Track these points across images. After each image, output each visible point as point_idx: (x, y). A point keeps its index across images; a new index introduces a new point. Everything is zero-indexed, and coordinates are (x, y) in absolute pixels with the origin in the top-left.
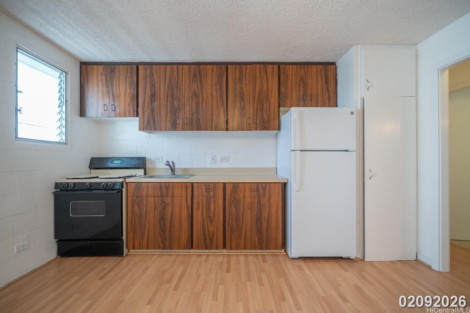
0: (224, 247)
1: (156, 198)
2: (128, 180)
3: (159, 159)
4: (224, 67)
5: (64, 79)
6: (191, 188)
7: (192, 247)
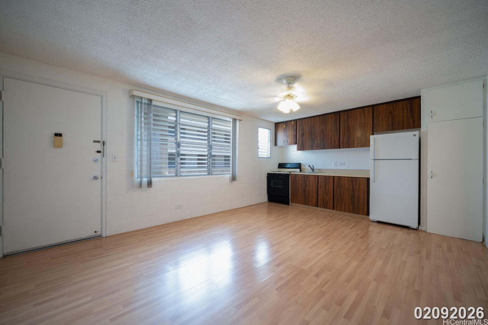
0: (333, 209)
1: (302, 182)
2: (291, 173)
3: (307, 164)
4: (338, 114)
5: (270, 132)
7: (318, 206)
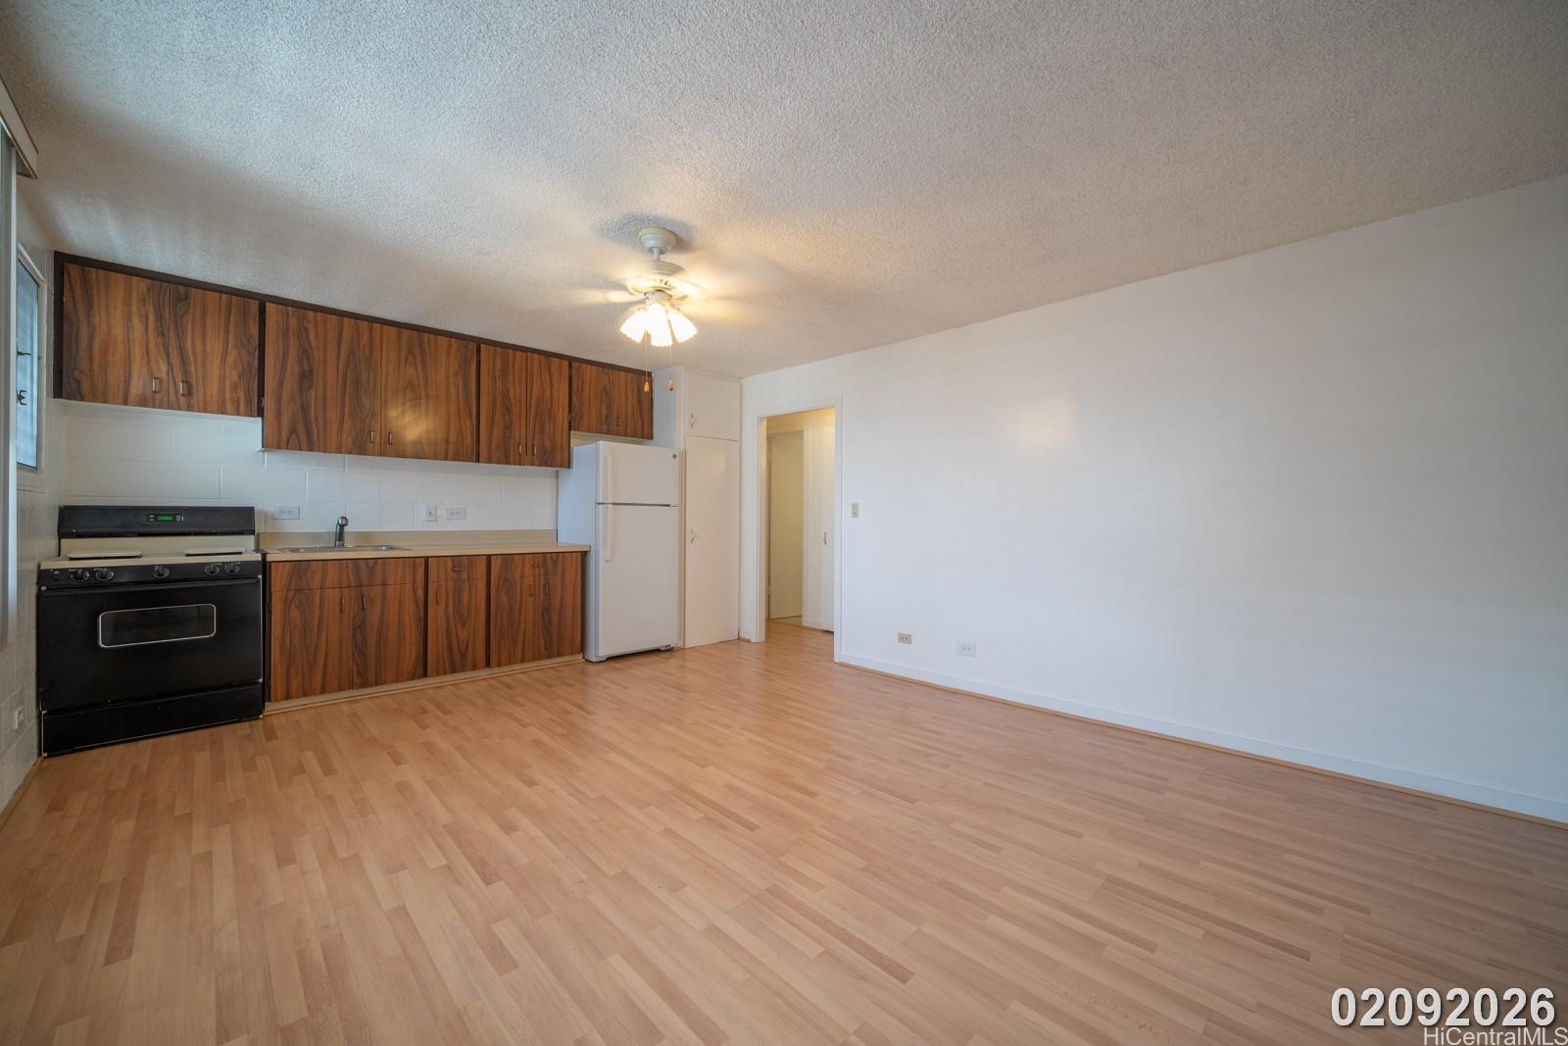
0: (488, 664)
1: (346, 590)
2: (271, 557)
4: (472, 345)
6: (423, 567)
7: (425, 675)
